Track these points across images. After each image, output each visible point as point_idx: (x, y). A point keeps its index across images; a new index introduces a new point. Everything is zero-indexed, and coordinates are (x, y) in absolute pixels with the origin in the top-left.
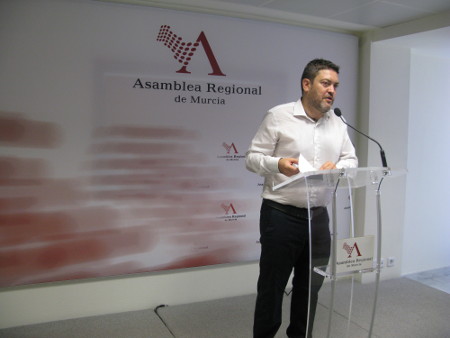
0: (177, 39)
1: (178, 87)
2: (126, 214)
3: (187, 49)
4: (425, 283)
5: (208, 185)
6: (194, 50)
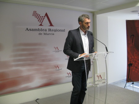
0: (39, 15)
1: (39, 30)
3: (42, 18)
4: (116, 85)
5: (50, 60)
6: (44, 18)
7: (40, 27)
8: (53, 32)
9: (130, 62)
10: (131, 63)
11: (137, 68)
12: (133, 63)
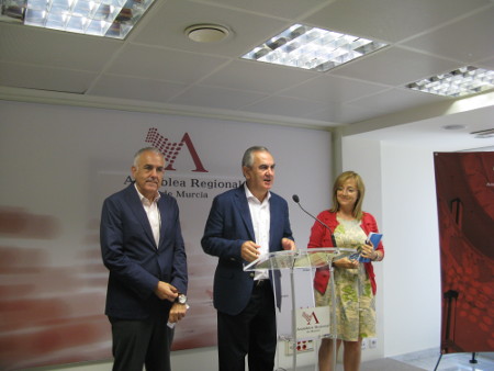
0: (163, 140)
1: (165, 183)
3: (172, 149)
7: (168, 175)
8: (205, 190)
9: (451, 285)
10: (454, 288)
11: (475, 307)
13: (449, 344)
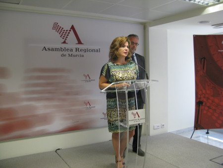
0: (61, 28)
1: (62, 50)
2: (41, 108)
3: (66, 33)
6: (69, 33)
7: (64, 46)
8: (82, 53)
9: (200, 98)
10: (201, 100)
11: (210, 108)
12: (205, 100)
13: (198, 126)
